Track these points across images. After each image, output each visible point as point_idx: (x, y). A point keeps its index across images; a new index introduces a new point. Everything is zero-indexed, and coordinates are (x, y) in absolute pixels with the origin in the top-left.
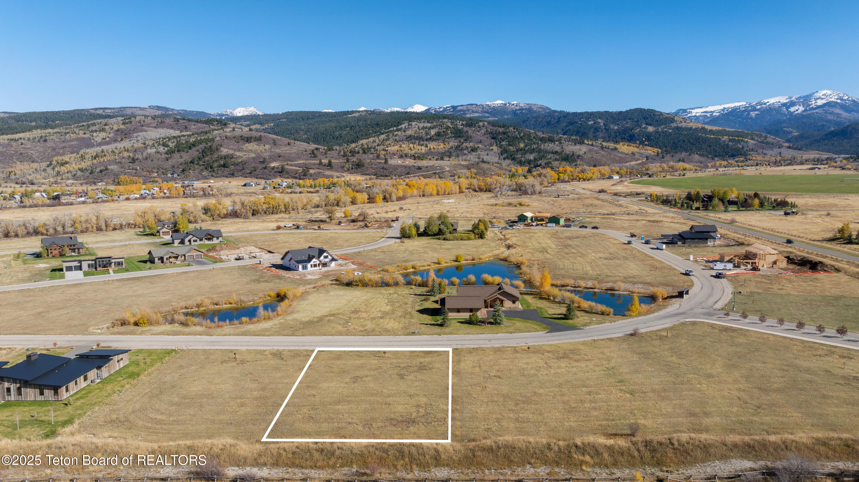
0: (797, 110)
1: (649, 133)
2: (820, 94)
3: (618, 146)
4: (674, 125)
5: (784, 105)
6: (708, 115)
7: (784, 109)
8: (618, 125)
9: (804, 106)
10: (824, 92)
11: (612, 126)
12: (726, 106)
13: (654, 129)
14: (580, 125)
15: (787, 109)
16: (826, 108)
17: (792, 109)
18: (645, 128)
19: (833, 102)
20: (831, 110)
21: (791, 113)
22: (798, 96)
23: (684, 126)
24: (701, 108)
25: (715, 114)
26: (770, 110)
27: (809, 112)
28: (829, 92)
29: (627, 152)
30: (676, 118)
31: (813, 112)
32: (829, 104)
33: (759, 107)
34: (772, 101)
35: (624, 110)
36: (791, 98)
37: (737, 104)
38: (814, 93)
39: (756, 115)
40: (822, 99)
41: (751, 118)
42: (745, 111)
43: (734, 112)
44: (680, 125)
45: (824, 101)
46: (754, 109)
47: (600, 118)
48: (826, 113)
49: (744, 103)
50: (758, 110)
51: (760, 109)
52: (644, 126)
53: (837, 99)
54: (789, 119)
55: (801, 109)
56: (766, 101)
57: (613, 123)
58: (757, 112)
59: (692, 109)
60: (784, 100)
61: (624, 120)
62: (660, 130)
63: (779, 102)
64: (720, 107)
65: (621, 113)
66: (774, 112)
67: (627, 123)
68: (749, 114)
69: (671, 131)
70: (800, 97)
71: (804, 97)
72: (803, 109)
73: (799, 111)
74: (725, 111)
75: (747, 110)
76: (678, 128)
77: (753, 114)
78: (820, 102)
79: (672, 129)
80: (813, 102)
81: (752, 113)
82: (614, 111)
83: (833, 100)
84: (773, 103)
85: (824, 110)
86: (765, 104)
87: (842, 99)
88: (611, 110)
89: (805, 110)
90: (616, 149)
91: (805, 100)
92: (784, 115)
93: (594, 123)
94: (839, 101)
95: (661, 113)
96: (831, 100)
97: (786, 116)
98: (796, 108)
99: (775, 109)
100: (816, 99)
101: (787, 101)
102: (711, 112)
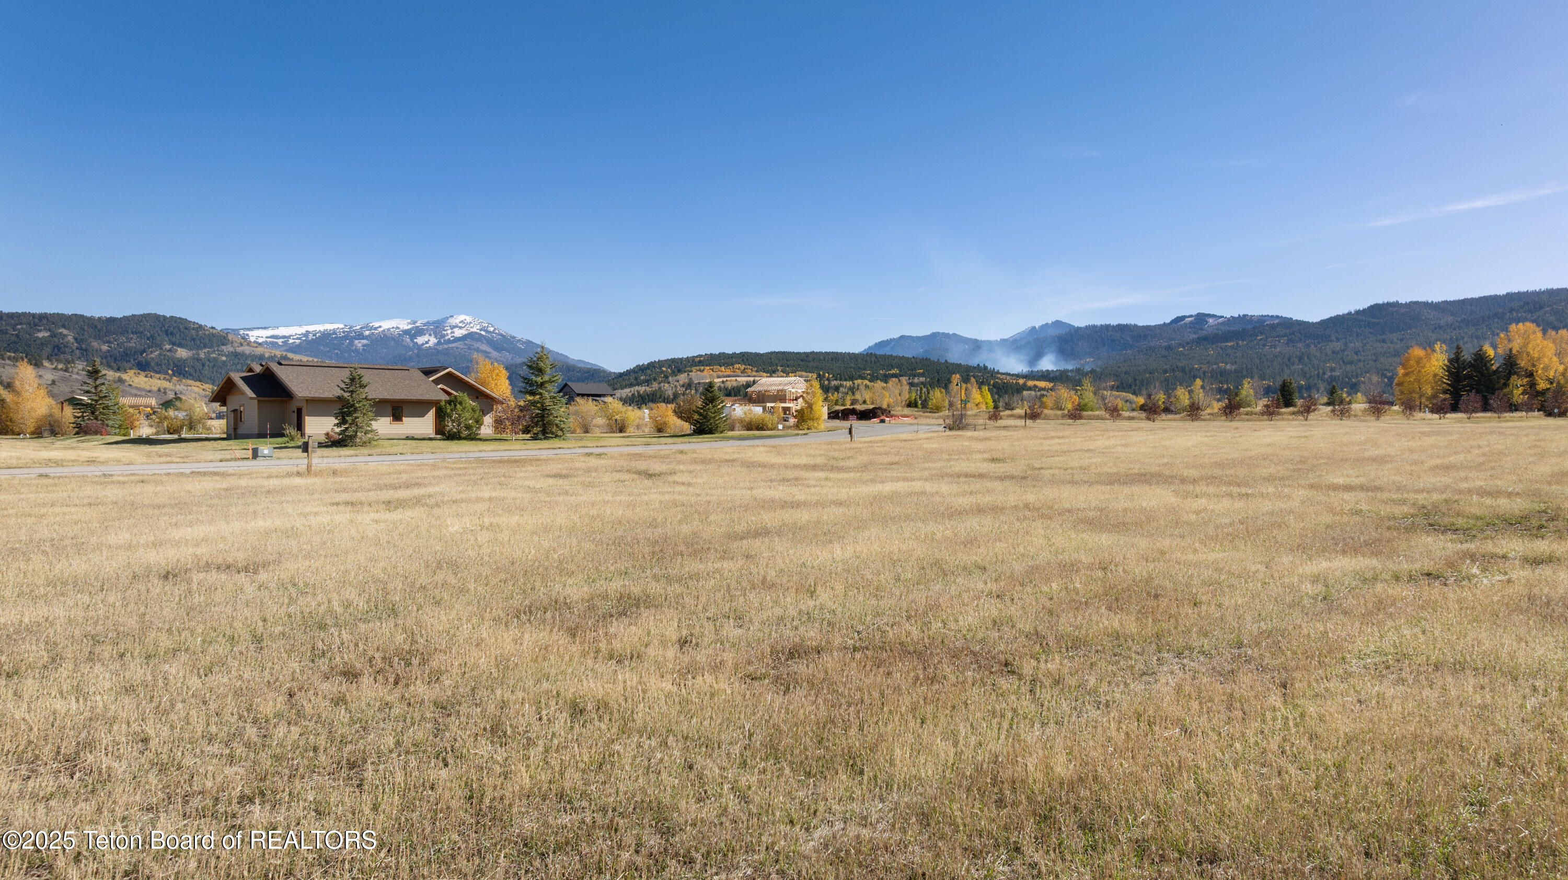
0: (427, 343)
1: (180, 360)
2: (456, 320)
3: (125, 376)
4: (227, 349)
5: (406, 332)
6: (280, 341)
7: (407, 339)
8: (109, 342)
9: (436, 337)
10: (462, 317)
11: (95, 344)
12: (311, 328)
13: (190, 353)
14: (13, 338)
15: (412, 340)
16: (468, 342)
17: (420, 340)
18: (170, 350)
19: (476, 333)
20: (476, 345)
21: (419, 347)
22: (425, 321)
23: (247, 352)
24: (265, 328)
25: (291, 341)
26: (385, 339)
27: (446, 346)
28: (468, 319)
29: (148, 388)
30: (230, 337)
31: (451, 345)
32: (470, 336)
33: (367, 333)
34: (386, 325)
35: (119, 316)
36: (415, 323)
37: (330, 327)
38: (447, 318)
39: (364, 345)
40: (460, 328)
41: (357, 351)
42: (345, 338)
43: (326, 335)
44: (239, 349)
45: (463, 332)
46: (360, 336)
47: (64, 326)
48: (469, 348)
49: (341, 326)
50: (366, 338)
51: (369, 336)
52: (168, 347)
53: (481, 330)
54: (418, 355)
55: (433, 341)
56: (376, 325)
57: (97, 337)
58: (365, 342)
59: (249, 329)
60: (404, 325)
61: (122, 334)
62: (202, 356)
63: (398, 328)
64: (302, 330)
65: (112, 320)
66: (392, 343)
67: (129, 340)
68: (352, 343)
69: (224, 358)
70: (428, 323)
71: (434, 323)
72: (436, 341)
73: (431, 344)
74: (311, 337)
75: (350, 336)
76: (236, 355)
77: (359, 344)
78: (458, 333)
79: (226, 356)
80: (449, 332)
81: (356, 342)
82: (97, 315)
83: (474, 330)
84: (389, 329)
85: (466, 344)
86: (376, 329)
87: (486, 331)
88: (88, 314)
89: (439, 343)
90: (121, 381)
91: (437, 327)
92: (407, 348)
93: (51, 336)
94: (483, 333)
95: (200, 326)
96: (472, 330)
97: (411, 349)
98: (425, 338)
99: (393, 339)
100: (453, 327)
101: (410, 327)
102: (284, 337)
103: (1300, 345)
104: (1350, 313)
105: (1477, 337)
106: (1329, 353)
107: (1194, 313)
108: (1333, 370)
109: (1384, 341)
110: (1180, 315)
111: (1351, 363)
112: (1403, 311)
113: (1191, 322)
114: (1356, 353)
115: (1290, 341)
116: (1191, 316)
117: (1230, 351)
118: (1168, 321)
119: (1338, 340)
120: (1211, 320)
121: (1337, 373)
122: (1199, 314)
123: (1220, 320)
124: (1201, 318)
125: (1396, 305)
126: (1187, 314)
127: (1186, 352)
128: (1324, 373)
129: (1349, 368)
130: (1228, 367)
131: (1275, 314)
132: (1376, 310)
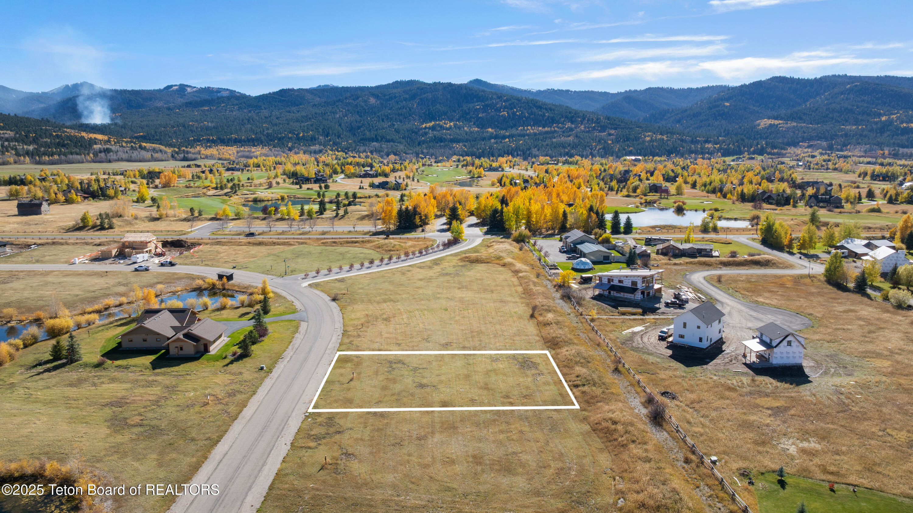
103: (245, 111)
104: (270, 93)
105: (333, 113)
106: (263, 118)
107: (178, 84)
108: (268, 129)
109: (289, 112)
110: (170, 84)
111: (276, 125)
112: (296, 93)
113: (177, 90)
114: (277, 118)
115: (240, 108)
116: (176, 85)
117: (207, 113)
118: (162, 88)
119: (265, 109)
120: (189, 90)
121: (270, 131)
122: (181, 85)
123: (194, 89)
124: (183, 87)
125: (293, 90)
126: (174, 84)
127: (181, 113)
128: (264, 131)
129: (275, 128)
130: (210, 124)
131: (226, 88)
132: (283, 93)
